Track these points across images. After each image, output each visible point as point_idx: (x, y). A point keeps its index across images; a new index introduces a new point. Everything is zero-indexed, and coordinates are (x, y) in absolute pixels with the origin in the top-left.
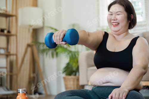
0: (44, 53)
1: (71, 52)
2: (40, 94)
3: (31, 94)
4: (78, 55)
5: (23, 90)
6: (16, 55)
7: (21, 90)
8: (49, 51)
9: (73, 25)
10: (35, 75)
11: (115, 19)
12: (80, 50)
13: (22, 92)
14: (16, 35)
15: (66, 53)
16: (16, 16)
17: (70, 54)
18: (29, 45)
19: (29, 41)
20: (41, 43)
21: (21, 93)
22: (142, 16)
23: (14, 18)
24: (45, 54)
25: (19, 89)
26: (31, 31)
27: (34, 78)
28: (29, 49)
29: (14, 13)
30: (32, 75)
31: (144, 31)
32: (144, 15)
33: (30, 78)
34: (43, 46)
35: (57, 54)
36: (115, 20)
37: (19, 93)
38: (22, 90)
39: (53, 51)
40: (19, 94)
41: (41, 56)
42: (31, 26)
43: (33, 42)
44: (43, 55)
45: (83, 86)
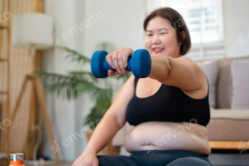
0: (54, 90)
1: (98, 90)
2: (46, 159)
3: (31, 159)
4: (111, 95)
5: (19, 156)
6: (8, 93)
7: (14, 155)
8: (62, 88)
9: (104, 45)
10: (38, 127)
11: (158, 42)
12: (114, 88)
13: (17, 160)
14: (8, 61)
15: (92, 93)
16: (8, 29)
17: (98, 95)
18: (28, 78)
19: (29, 69)
20: (48, 75)
21: (15, 160)
22: (217, 31)
23: (5, 31)
24: (56, 93)
25: (11, 154)
26: (33, 53)
27: (37, 131)
28: (30, 84)
29: (5, 24)
30: (33, 128)
31: (221, 57)
32: (221, 30)
33: (30, 132)
34: (53, 79)
35: (76, 93)
36: (157, 44)
37: (13, 160)
38: (17, 156)
39: (69, 88)
40: (11, 162)
41: (49, 96)
42: (32, 45)
43: (35, 72)
44: (53, 94)
45: (118, 148)
